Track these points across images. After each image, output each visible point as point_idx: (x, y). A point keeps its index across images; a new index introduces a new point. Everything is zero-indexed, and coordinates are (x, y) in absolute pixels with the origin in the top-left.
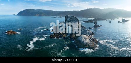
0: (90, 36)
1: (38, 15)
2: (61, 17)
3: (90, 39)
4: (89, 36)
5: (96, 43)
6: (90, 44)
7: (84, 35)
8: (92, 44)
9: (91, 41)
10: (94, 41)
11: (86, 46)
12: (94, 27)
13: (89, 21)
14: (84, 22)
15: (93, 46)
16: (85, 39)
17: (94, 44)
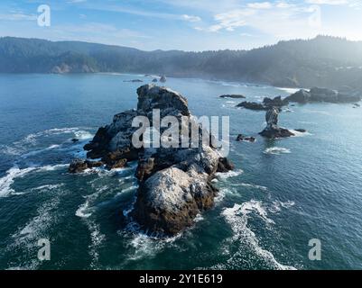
0: (200, 179)
1: (67, 68)
3: (191, 187)
4: (195, 173)
5: (200, 207)
6: (169, 209)
7: (175, 171)
8: (177, 211)
9: (184, 197)
10: (196, 200)
11: (156, 213)
12: (263, 134)
13: (266, 100)
14: (239, 106)
15: (177, 219)
16: (168, 187)
17: (185, 213)
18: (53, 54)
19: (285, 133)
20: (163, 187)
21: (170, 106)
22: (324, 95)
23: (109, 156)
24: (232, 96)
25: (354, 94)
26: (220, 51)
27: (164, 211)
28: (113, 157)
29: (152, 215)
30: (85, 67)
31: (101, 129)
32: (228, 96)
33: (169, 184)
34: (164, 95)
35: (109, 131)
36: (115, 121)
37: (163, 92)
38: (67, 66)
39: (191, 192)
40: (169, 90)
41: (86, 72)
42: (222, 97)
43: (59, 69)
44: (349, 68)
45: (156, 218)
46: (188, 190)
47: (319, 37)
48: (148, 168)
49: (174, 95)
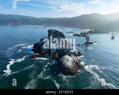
0: (75, 58)
2: (45, 27)
3: (74, 61)
4: (73, 57)
5: (78, 67)
6: (71, 68)
7: (68, 56)
8: (73, 69)
9: (73, 64)
10: (77, 65)
11: (67, 69)
12: (85, 44)
13: (81, 33)
14: (74, 35)
15: (74, 71)
16: (68, 61)
17: (75, 69)
18: (6, 19)
19: (92, 43)
20: (66, 61)
21: (59, 36)
22: (98, 31)
23: (42, 52)
24: (70, 32)
25: (106, 31)
26: (63, 18)
27: (69, 69)
28: (43, 53)
29: (66, 70)
30: (18, 23)
31: (35, 44)
32: (69, 32)
33: (68, 60)
34: (57, 32)
35: (39, 44)
36: (41, 41)
37: (57, 31)
38: (11, 23)
39: (75, 63)
40: (58, 31)
41: (18, 25)
42: (67, 32)
43: (9, 24)
44: (103, 23)
45: (68, 71)
46: (73, 62)
47: (93, 13)
48: (57, 56)
49: (60, 32)
